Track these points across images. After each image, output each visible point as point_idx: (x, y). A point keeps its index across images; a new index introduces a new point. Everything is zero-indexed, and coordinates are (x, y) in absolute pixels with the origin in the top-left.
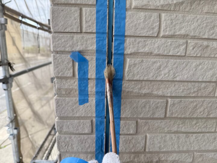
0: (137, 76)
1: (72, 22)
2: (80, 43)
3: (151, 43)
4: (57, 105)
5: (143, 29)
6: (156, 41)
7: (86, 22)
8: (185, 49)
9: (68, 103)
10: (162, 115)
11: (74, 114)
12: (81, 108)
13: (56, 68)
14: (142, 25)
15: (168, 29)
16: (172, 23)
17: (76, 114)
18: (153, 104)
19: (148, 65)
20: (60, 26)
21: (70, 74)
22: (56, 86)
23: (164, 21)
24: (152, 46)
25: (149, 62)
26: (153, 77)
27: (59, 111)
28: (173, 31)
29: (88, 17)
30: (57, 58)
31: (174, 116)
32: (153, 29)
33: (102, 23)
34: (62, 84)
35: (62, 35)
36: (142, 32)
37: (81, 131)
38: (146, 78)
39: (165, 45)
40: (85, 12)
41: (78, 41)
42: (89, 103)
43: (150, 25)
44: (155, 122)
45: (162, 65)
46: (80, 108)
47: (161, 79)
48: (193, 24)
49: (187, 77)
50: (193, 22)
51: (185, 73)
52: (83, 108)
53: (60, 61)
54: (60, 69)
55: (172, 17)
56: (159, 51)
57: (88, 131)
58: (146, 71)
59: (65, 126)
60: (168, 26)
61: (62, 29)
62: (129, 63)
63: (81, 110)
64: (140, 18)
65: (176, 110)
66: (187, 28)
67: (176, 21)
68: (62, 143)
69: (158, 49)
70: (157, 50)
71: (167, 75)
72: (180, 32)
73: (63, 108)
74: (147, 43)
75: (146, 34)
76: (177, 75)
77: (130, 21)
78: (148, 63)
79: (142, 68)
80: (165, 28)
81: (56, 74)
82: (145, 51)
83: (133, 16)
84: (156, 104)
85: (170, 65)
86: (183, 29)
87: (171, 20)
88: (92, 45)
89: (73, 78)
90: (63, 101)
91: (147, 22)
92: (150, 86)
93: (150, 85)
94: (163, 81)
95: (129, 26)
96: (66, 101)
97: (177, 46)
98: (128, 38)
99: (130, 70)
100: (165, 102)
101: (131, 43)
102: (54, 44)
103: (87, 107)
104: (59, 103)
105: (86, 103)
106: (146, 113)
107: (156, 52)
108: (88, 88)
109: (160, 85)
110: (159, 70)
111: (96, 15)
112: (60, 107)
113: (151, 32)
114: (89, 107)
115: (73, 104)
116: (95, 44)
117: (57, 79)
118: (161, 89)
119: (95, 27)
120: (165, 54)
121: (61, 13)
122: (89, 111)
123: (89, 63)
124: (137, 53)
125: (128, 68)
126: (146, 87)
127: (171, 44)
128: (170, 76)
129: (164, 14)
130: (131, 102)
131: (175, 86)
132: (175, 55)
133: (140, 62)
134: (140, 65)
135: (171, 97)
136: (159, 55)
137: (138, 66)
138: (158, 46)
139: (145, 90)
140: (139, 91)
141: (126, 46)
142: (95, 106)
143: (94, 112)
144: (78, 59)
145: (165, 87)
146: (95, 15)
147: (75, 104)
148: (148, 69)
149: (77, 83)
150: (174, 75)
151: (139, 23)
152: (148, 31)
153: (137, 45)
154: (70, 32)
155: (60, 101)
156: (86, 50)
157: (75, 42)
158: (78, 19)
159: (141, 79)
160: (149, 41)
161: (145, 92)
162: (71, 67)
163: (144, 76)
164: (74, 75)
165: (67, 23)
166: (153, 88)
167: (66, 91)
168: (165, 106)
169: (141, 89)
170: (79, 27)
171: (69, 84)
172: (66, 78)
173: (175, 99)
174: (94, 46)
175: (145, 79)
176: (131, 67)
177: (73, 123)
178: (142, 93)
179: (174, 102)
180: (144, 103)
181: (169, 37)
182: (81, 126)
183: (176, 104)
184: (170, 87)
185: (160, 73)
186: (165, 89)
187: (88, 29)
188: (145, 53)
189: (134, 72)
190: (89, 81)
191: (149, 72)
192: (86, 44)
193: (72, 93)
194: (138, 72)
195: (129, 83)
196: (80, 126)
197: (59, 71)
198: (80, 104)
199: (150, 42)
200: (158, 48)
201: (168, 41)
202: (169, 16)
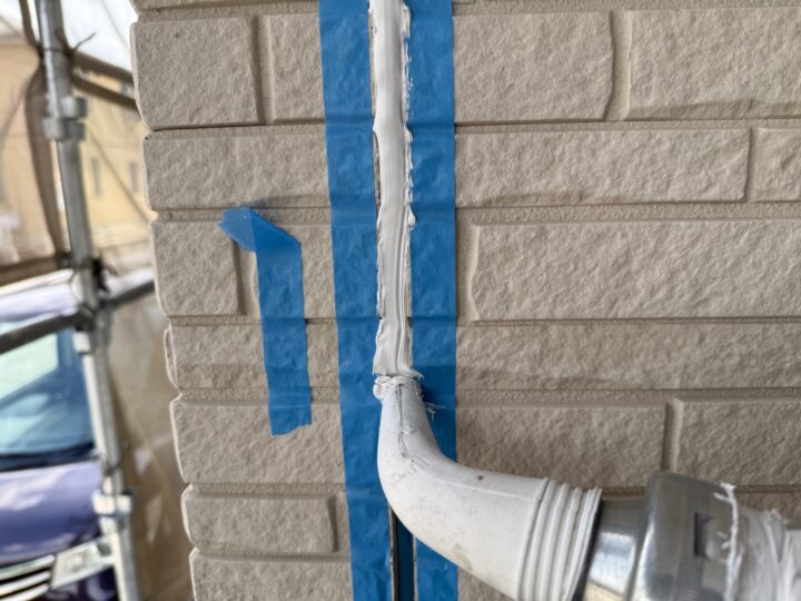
0: (520, 304)
1: (219, 80)
2: (261, 168)
3: (579, 149)
4: (183, 435)
6: (603, 139)
7: (281, 75)
8: (743, 169)
9: (225, 429)
11: (253, 474)
12: (281, 448)
13: (166, 278)
14: (530, 71)
15: (655, 80)
16: (672, 51)
17: (265, 474)
18: (601, 425)
19: (571, 250)
20: (175, 104)
21: (227, 302)
22: (175, 357)
23: (634, 43)
24: (584, 165)
25: (574, 239)
26: (595, 302)
27: (193, 461)
28: (679, 88)
29: (289, 55)
30: (169, 236)
32: (584, 83)
33: (347, 73)
34: (197, 347)
35: (185, 141)
36: (531, 101)
37: (289, 544)
38: (566, 308)
39: (646, 157)
40: (273, 31)
41: (252, 161)
42: (315, 424)
43: (567, 66)
45: (638, 247)
46: (278, 447)
47: (636, 310)
48: (776, 49)
49: (762, 300)
50: (774, 40)
51: (752, 282)
52: (290, 449)
53: (180, 249)
54: (182, 282)
55: (674, 22)
56: (619, 185)
57: (319, 543)
58: (561, 276)
59: (220, 520)
60: (656, 67)
61: (184, 114)
62: (480, 248)
63: (280, 455)
64: (521, 40)
65: (711, 451)
66: (749, 67)
67: (693, 40)
68: (214, 591)
69: (610, 174)
70: (608, 181)
71: (661, 295)
72: (714, 90)
73: (208, 447)
74: (558, 152)
75: (553, 109)
76: (708, 290)
77: (475, 54)
78: (569, 239)
79: (543, 265)
80: (639, 76)
81: (170, 304)
82: (552, 186)
83: (487, 35)
84: (617, 427)
85: (673, 247)
86: (729, 76)
87: (670, 36)
88: (310, 175)
89: (241, 319)
90: (206, 416)
91: (553, 55)
92: (586, 346)
93: (584, 341)
94: (645, 319)
95: (470, 78)
96: (218, 419)
97: (705, 157)
98: (471, 133)
99: (490, 274)
100: (660, 418)
101: (487, 156)
102: (153, 180)
103: (308, 443)
104: (188, 426)
105: (304, 424)
106: (574, 465)
107: (603, 189)
108: (307, 359)
109: (630, 341)
110: (624, 271)
111: (322, 42)
112: (196, 442)
113: (576, 100)
114: (315, 444)
115: (249, 431)
116: (326, 170)
117: (178, 325)
118: (637, 355)
119: (321, 95)
120: (647, 199)
121: (174, 47)
122: (319, 457)
123: (305, 252)
124: (514, 198)
125: (480, 266)
126: (569, 351)
127: (673, 149)
128: (676, 296)
129: (630, 12)
130: (500, 418)
131: (702, 339)
132: (695, 198)
133: (532, 240)
134: (530, 252)
135: (689, 394)
136: (618, 202)
137: (522, 257)
138: (614, 163)
139: (564, 363)
140: (532, 369)
141: (462, 172)
142: (340, 439)
143: (339, 465)
144: (253, 240)
145: (656, 350)
146: (318, 43)
147: (257, 429)
148: (572, 267)
149: (257, 340)
150: (697, 293)
151: (517, 63)
152: (558, 97)
153: (512, 164)
154: (213, 122)
155: (195, 418)
156: (288, 199)
157: (239, 164)
158: (244, 68)
159: (543, 312)
160: (568, 143)
161: (565, 371)
162: (230, 274)
163: (554, 301)
164: (243, 307)
165: (202, 84)
166: (598, 354)
167: (215, 376)
168: (662, 436)
169: (542, 359)
170: (253, 101)
171: (224, 345)
172: (213, 322)
173: (707, 403)
174: (321, 177)
175: (560, 312)
176: (489, 264)
177: (253, 510)
178: (550, 379)
179: (701, 415)
180: (561, 423)
181: (662, 116)
182: (289, 524)
183: (709, 423)
184: (680, 348)
185: (629, 285)
186: (655, 357)
187: (290, 103)
188: (553, 196)
189: (506, 285)
190: (308, 331)
191: (577, 283)
192: (287, 170)
193: (241, 381)
194: (525, 283)
195: (488, 334)
196: (282, 521)
197: (181, 294)
198: (277, 431)
199: (574, 143)
200: (614, 169)
201: (658, 137)
202: (658, 21)
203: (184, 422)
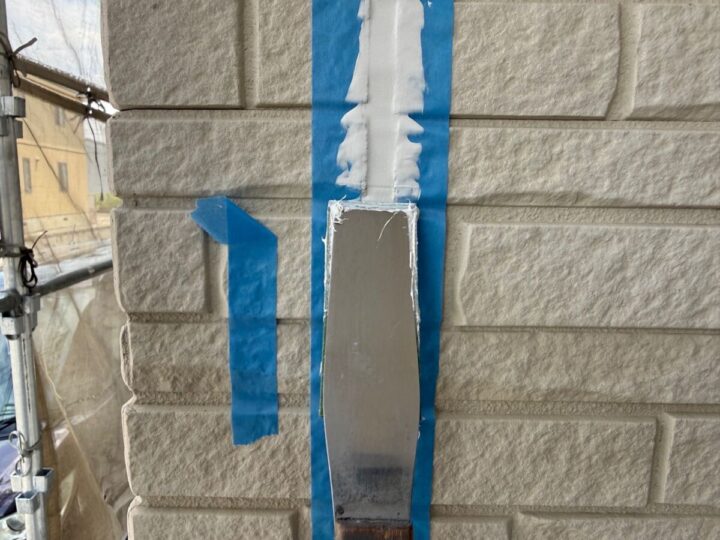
0: (510, 308)
1: (200, 57)
2: (240, 155)
3: (578, 148)
4: (136, 444)
5: (540, 81)
6: (604, 137)
7: (268, 56)
9: (183, 437)
10: (632, 497)
11: (210, 487)
12: (243, 459)
13: (127, 271)
14: (532, 65)
15: (663, 79)
16: (683, 48)
17: (223, 488)
18: (588, 440)
19: (565, 253)
20: (149, 81)
21: (193, 299)
22: (131, 357)
23: (643, 37)
24: (583, 165)
25: (570, 241)
26: (588, 309)
27: (145, 471)
28: (688, 87)
29: (277, 36)
30: (134, 225)
31: (693, 500)
32: (588, 78)
33: (338, 60)
34: (157, 346)
35: (158, 121)
36: (532, 96)
38: (558, 314)
39: (648, 159)
40: (261, 8)
41: (231, 146)
42: (281, 435)
43: (571, 60)
44: (601, 528)
45: (635, 253)
46: (240, 458)
47: (630, 319)
52: (253, 461)
53: (145, 239)
54: (145, 275)
55: (686, 17)
56: (619, 186)
58: (553, 281)
59: (170, 538)
60: (664, 63)
61: (158, 93)
62: (472, 247)
63: (241, 467)
64: (525, 30)
65: (704, 471)
67: (706, 37)
69: (610, 176)
70: (607, 183)
71: (656, 303)
73: (163, 457)
74: (557, 150)
75: (555, 104)
76: (706, 300)
77: (476, 45)
78: (564, 243)
79: (536, 268)
80: (646, 73)
81: (129, 299)
82: (549, 185)
83: (489, 24)
84: (604, 442)
85: (672, 254)
87: (682, 31)
88: (293, 162)
89: (206, 317)
90: (162, 423)
91: (557, 47)
92: (575, 356)
93: (573, 350)
94: (636, 329)
95: (469, 69)
96: (176, 425)
97: (710, 160)
98: (466, 126)
99: (480, 275)
100: (650, 433)
101: (483, 151)
102: (120, 162)
103: (273, 454)
104: (141, 433)
105: (269, 434)
106: (557, 482)
107: (602, 191)
108: (277, 363)
109: (620, 351)
110: (618, 277)
111: (314, 24)
112: (150, 451)
113: (578, 96)
114: (280, 456)
115: (208, 441)
116: (310, 158)
117: (137, 321)
118: (627, 366)
119: (309, 80)
120: (647, 202)
121: (151, 20)
122: (283, 471)
123: (281, 247)
124: (509, 196)
125: (469, 269)
126: (557, 360)
127: (677, 152)
128: (673, 306)
129: (641, 5)
130: (482, 431)
131: (696, 352)
132: (697, 203)
133: (526, 242)
134: (523, 255)
135: (680, 409)
136: (616, 205)
137: (514, 259)
138: (615, 164)
139: (551, 374)
140: (519, 379)
141: (455, 166)
142: (309, 449)
143: (305, 479)
144: (226, 231)
145: (648, 361)
146: (309, 24)
147: (217, 437)
148: (566, 272)
149: (223, 341)
150: (695, 303)
151: (519, 56)
152: (560, 93)
153: (508, 161)
154: (190, 104)
155: (150, 425)
156: (266, 188)
157: (216, 151)
158: (228, 47)
159: (533, 319)
160: (568, 140)
161: (553, 381)
162: (198, 268)
163: (546, 307)
164: (210, 304)
165: (181, 61)
166: (587, 363)
167: (175, 379)
168: (651, 453)
169: (529, 368)
170: (236, 82)
171: (187, 345)
172: (177, 319)
173: (701, 420)
174: (304, 166)
175: (552, 319)
176: (480, 264)
177: (208, 528)
178: (538, 390)
179: (694, 431)
180: (546, 437)
181: (666, 116)
183: (703, 441)
184: (673, 360)
185: (623, 292)
186: (646, 369)
187: (275, 87)
188: (548, 196)
189: (496, 288)
190: (278, 332)
191: (570, 288)
192: (268, 157)
193: (203, 384)
194: (516, 287)
195: (474, 341)
197: (143, 288)
198: (241, 440)
199: (574, 142)
200: (614, 171)
201: (662, 137)
202: (670, 15)
203: (138, 428)
